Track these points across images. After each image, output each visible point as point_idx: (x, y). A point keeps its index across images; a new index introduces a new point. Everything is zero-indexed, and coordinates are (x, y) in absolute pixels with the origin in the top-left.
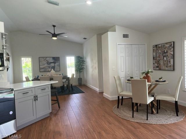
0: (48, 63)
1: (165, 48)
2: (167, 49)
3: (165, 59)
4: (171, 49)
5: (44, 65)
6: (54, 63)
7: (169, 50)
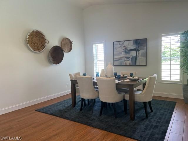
0: (127, 51)
5: (120, 54)
6: (136, 50)
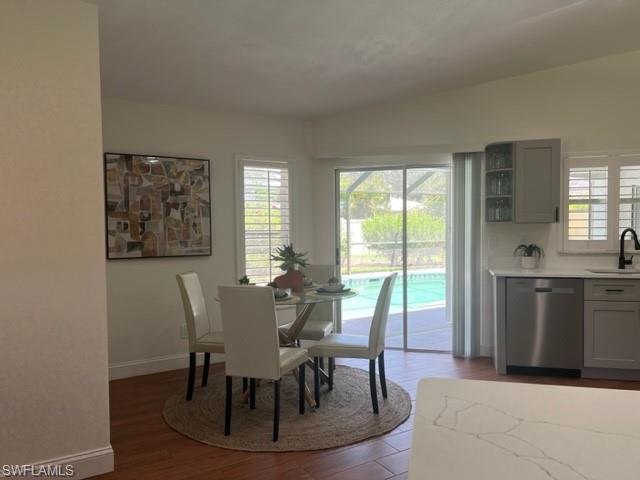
1: (175, 174)
2: (182, 180)
3: (176, 214)
4: (200, 182)
7: (192, 183)
